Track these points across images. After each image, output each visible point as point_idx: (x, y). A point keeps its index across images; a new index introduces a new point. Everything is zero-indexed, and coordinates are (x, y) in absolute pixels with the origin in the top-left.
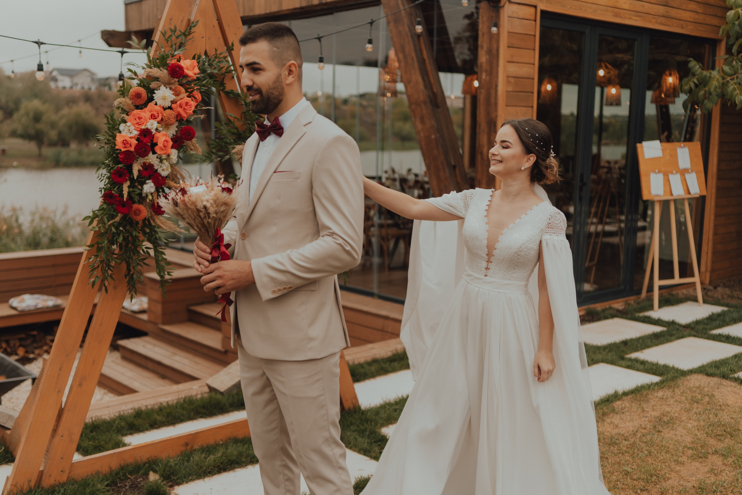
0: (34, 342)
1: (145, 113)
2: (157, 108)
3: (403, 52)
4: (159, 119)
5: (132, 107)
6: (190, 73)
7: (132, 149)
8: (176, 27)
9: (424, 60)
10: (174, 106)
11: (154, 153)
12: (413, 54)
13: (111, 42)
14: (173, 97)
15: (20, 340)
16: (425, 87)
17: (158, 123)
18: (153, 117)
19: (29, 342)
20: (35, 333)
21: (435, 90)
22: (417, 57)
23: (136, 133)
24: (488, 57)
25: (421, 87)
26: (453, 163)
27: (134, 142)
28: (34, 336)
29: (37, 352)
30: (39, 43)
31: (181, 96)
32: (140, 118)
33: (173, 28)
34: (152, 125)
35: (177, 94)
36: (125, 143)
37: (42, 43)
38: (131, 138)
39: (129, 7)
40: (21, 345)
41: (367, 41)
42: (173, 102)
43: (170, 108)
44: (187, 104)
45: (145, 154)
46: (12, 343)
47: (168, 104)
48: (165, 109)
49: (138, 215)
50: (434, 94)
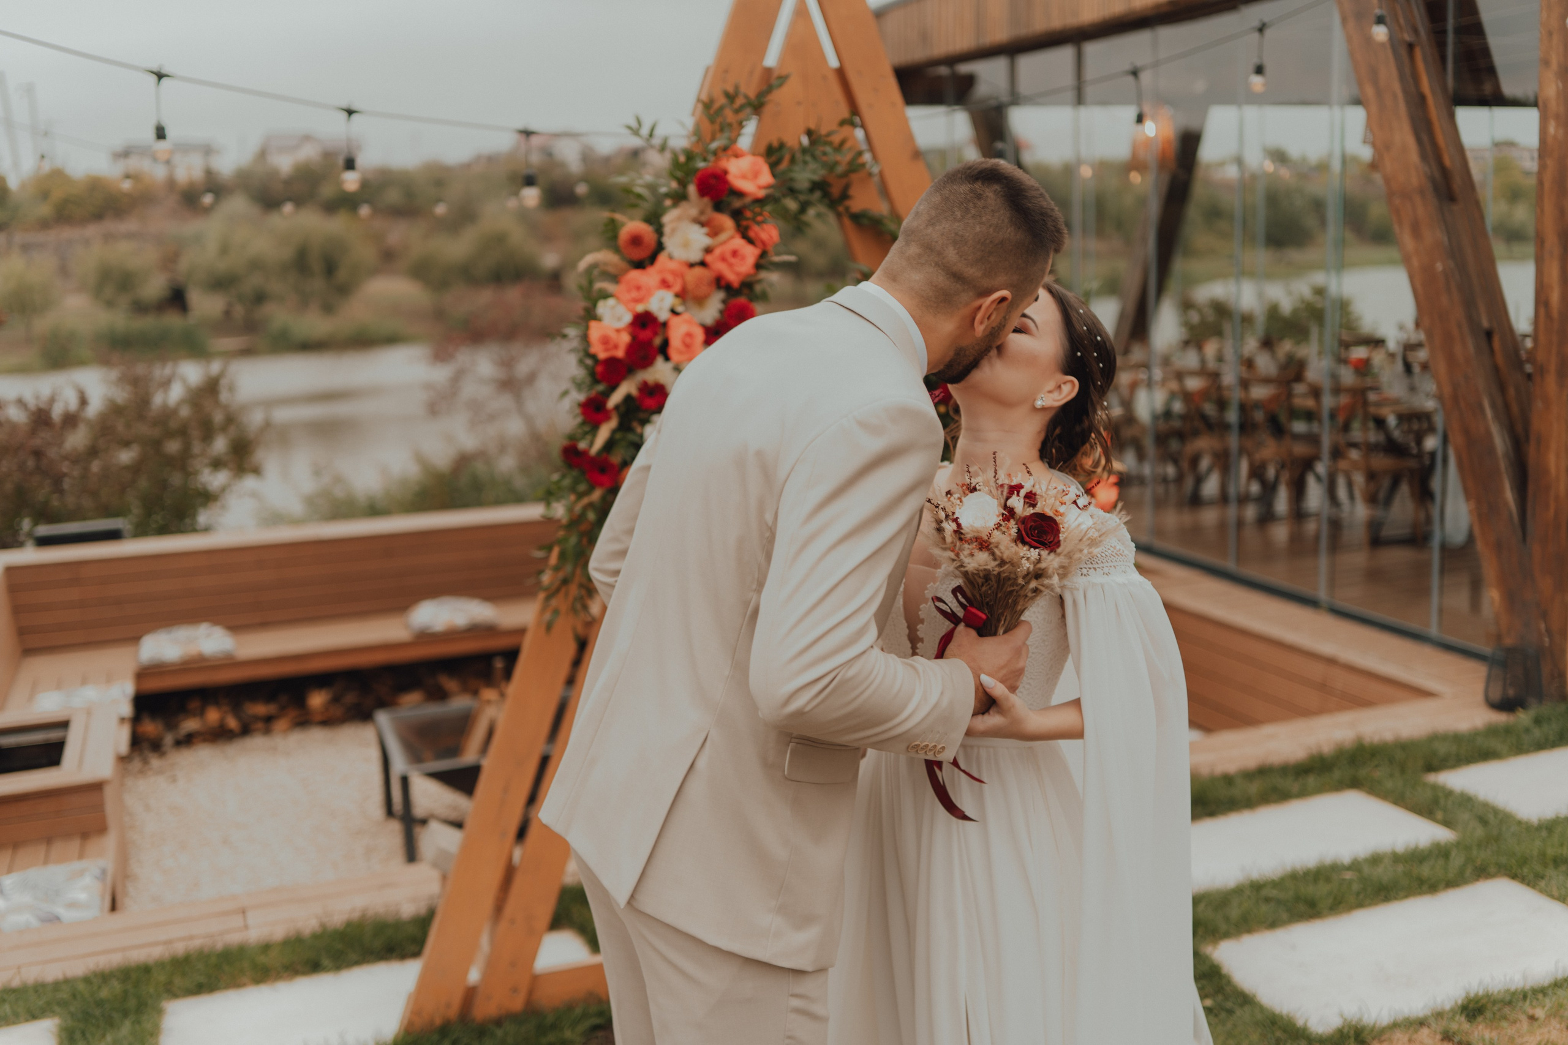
1: (648, 277)
2: (672, 265)
3: (1375, 82)
4: (677, 288)
5: (623, 265)
6: (748, 186)
7: (620, 353)
8: (737, 88)
9: (1422, 98)
10: (709, 259)
11: (667, 358)
12: (1397, 87)
14: (707, 241)
16: (1423, 156)
17: (677, 295)
18: (665, 284)
21: (1447, 162)
22: (1405, 91)
23: (628, 318)
24: (1560, 85)
25: (1414, 155)
26: (1485, 324)
27: (625, 338)
31: (723, 237)
32: (638, 288)
33: (731, 90)
34: (660, 303)
35: (714, 233)
36: (605, 341)
38: (618, 331)
42: (708, 250)
43: (703, 264)
44: (735, 253)
45: (647, 362)
47: (696, 256)
48: (691, 265)
50: (1445, 172)
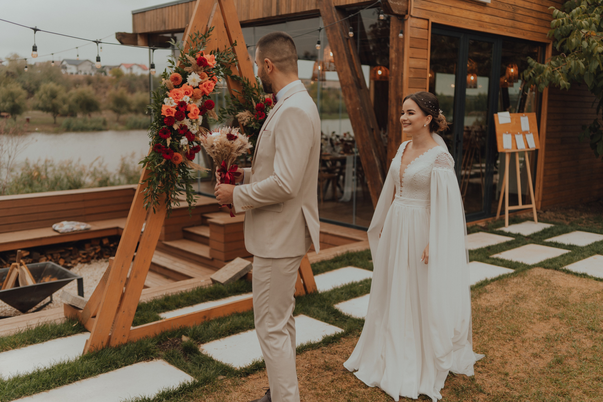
0: (71, 255)
1: (181, 91)
2: (189, 87)
3: (337, 50)
4: (191, 94)
5: (173, 86)
6: (210, 63)
7: (173, 115)
8: (198, 32)
9: (351, 56)
10: (200, 86)
11: (188, 118)
12: (344, 52)
13: (123, 41)
14: (200, 80)
15: (61, 253)
16: (353, 74)
17: (190, 97)
18: (187, 93)
19: (67, 255)
20: (71, 248)
21: (359, 76)
22: (347, 53)
23: (175, 104)
24: (396, 54)
25: (350, 74)
26: (372, 127)
27: (174, 110)
28: (71, 251)
29: (73, 262)
30: (97, 42)
31: (205, 79)
32: (178, 94)
34: (186, 99)
35: (202, 77)
36: (168, 111)
37: (100, 42)
38: (172, 107)
39: (136, 16)
40: (61, 258)
41: (317, 42)
42: (200, 83)
43: (198, 87)
44: (209, 84)
45: (181, 119)
46: (55, 256)
47: (196, 85)
48: (194, 88)
49: (177, 160)
50: (358, 79)
